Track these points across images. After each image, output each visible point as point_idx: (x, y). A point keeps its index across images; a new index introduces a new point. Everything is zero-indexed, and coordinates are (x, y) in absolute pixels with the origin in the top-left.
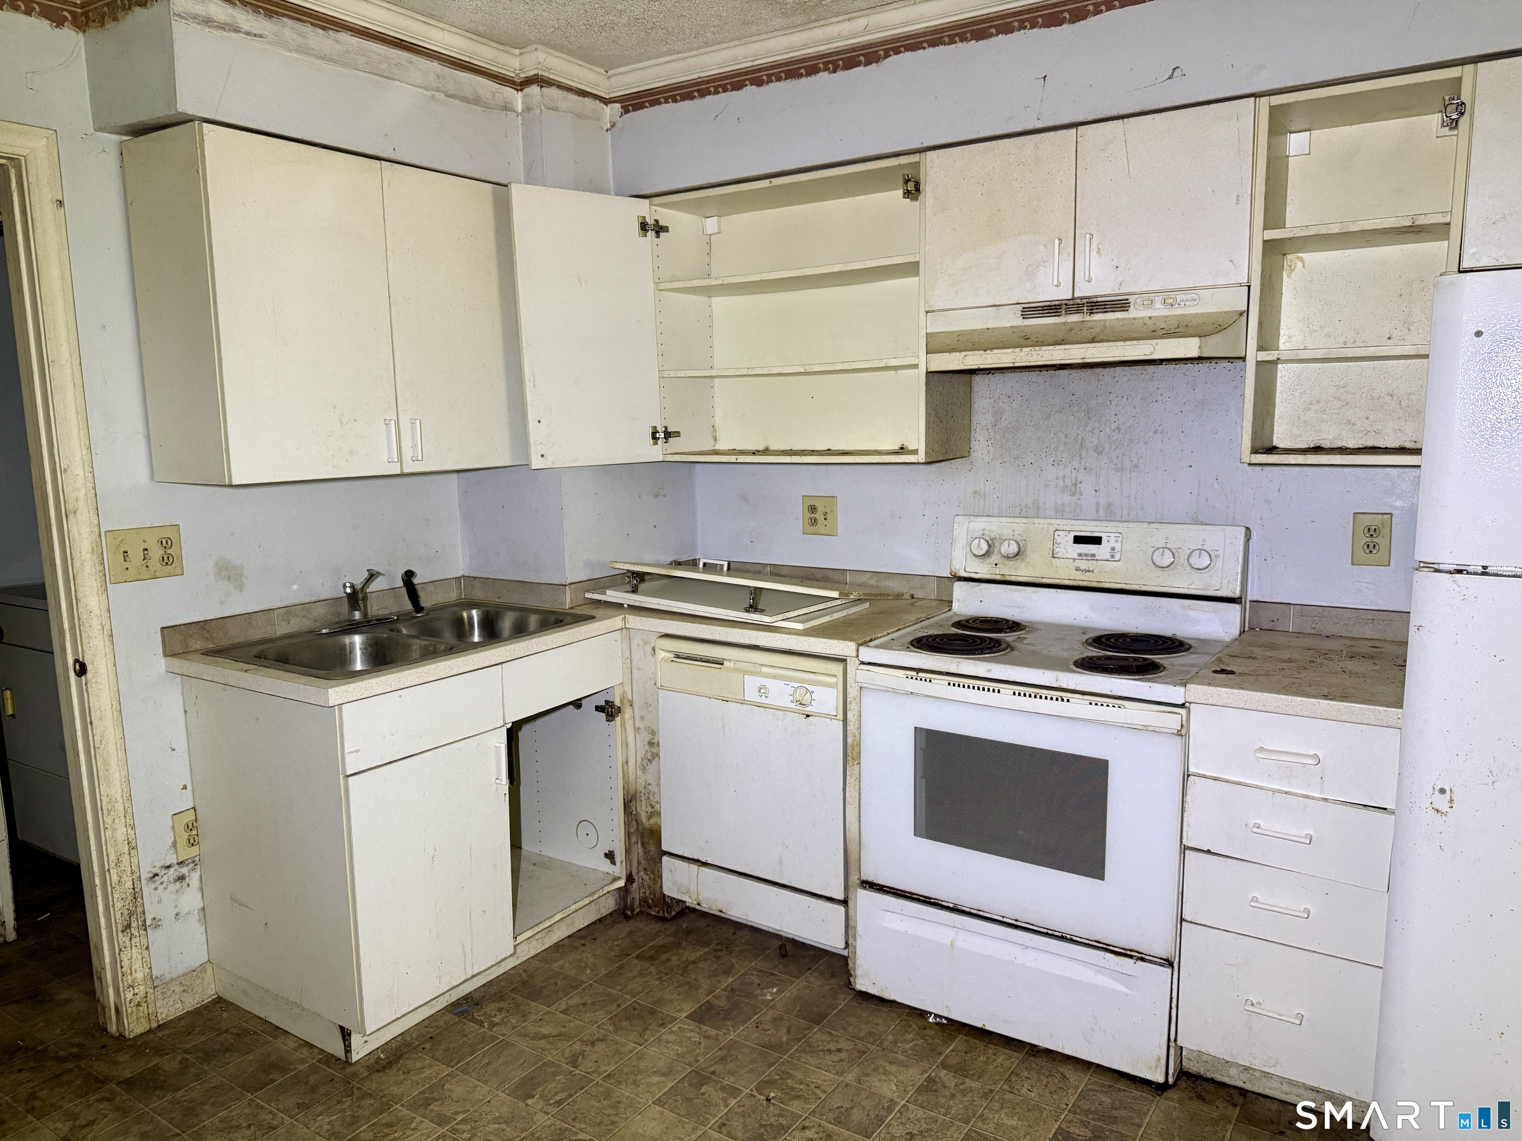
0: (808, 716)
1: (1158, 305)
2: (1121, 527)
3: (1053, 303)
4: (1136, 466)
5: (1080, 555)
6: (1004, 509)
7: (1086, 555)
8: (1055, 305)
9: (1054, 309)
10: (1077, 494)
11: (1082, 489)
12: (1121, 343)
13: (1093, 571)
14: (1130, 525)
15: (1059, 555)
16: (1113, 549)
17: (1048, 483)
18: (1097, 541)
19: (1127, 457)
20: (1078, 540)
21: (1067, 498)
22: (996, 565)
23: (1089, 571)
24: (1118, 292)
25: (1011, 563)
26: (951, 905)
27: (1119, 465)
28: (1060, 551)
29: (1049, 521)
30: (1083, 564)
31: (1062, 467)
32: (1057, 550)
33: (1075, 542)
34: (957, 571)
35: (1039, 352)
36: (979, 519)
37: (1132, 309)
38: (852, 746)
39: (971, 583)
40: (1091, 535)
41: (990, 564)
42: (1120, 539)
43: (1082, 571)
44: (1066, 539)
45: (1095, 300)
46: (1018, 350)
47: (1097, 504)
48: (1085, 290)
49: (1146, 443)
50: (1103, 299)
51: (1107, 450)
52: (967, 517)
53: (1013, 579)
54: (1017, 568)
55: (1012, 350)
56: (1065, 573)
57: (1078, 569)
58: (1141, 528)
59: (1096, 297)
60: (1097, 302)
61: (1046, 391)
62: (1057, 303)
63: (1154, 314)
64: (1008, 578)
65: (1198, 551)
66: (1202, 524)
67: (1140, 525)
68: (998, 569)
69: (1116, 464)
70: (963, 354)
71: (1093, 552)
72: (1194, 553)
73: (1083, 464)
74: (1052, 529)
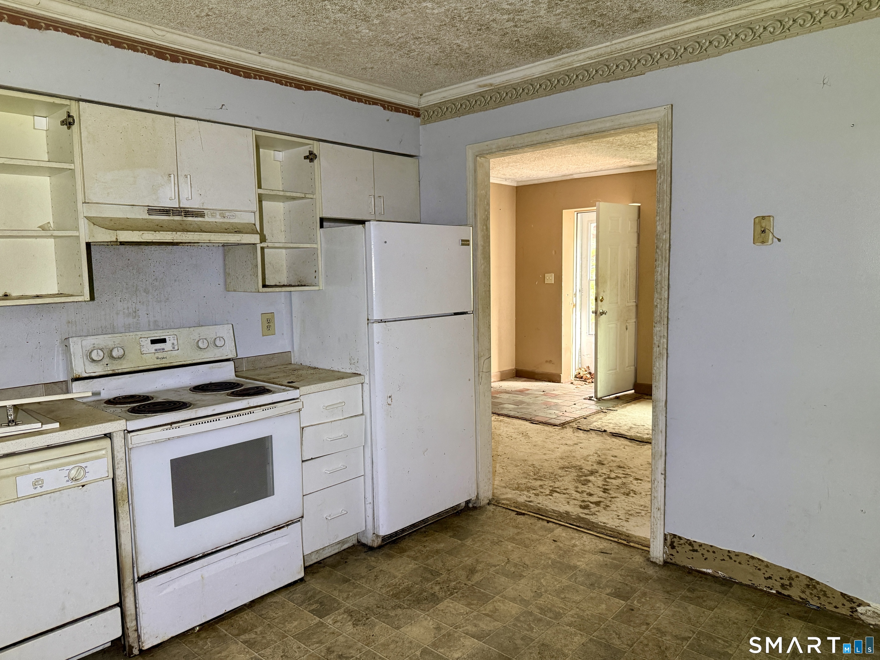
0: (83, 486)
1: (218, 216)
2: (176, 332)
3: (166, 208)
4: (168, 299)
5: (156, 350)
6: (91, 330)
7: (159, 350)
8: (166, 210)
9: (166, 211)
10: (137, 317)
11: (140, 314)
12: (227, 234)
13: (166, 358)
14: (180, 330)
15: (144, 352)
16: (173, 344)
17: (118, 312)
18: (163, 341)
19: (163, 294)
20: (153, 342)
21: (131, 320)
22: (107, 365)
23: (164, 358)
24: (202, 207)
25: (116, 362)
26: (201, 555)
27: (159, 299)
28: (145, 350)
29: (135, 333)
30: (160, 355)
31: (126, 302)
32: (143, 349)
33: (152, 344)
34: (80, 374)
35: (187, 235)
36: (89, 338)
37: (206, 216)
38: (122, 492)
39: (86, 381)
40: (160, 338)
41: (103, 365)
42: (176, 338)
43: (160, 359)
44: (146, 342)
45: (188, 210)
46: (174, 233)
47: (149, 321)
48: (185, 204)
49: (171, 287)
50: (192, 210)
51: (151, 291)
52: (80, 338)
53: (120, 371)
54: (121, 364)
55: (171, 232)
56: (151, 362)
57: (157, 358)
58: (185, 331)
59: (188, 208)
60: (188, 211)
61: (112, 257)
62: (167, 208)
63: (217, 221)
64: (117, 371)
65: (218, 338)
66: (202, 326)
67: (185, 329)
68: (109, 368)
69: (157, 299)
70: (142, 232)
71: (163, 347)
72: (217, 339)
73: (138, 299)
74: (138, 338)
